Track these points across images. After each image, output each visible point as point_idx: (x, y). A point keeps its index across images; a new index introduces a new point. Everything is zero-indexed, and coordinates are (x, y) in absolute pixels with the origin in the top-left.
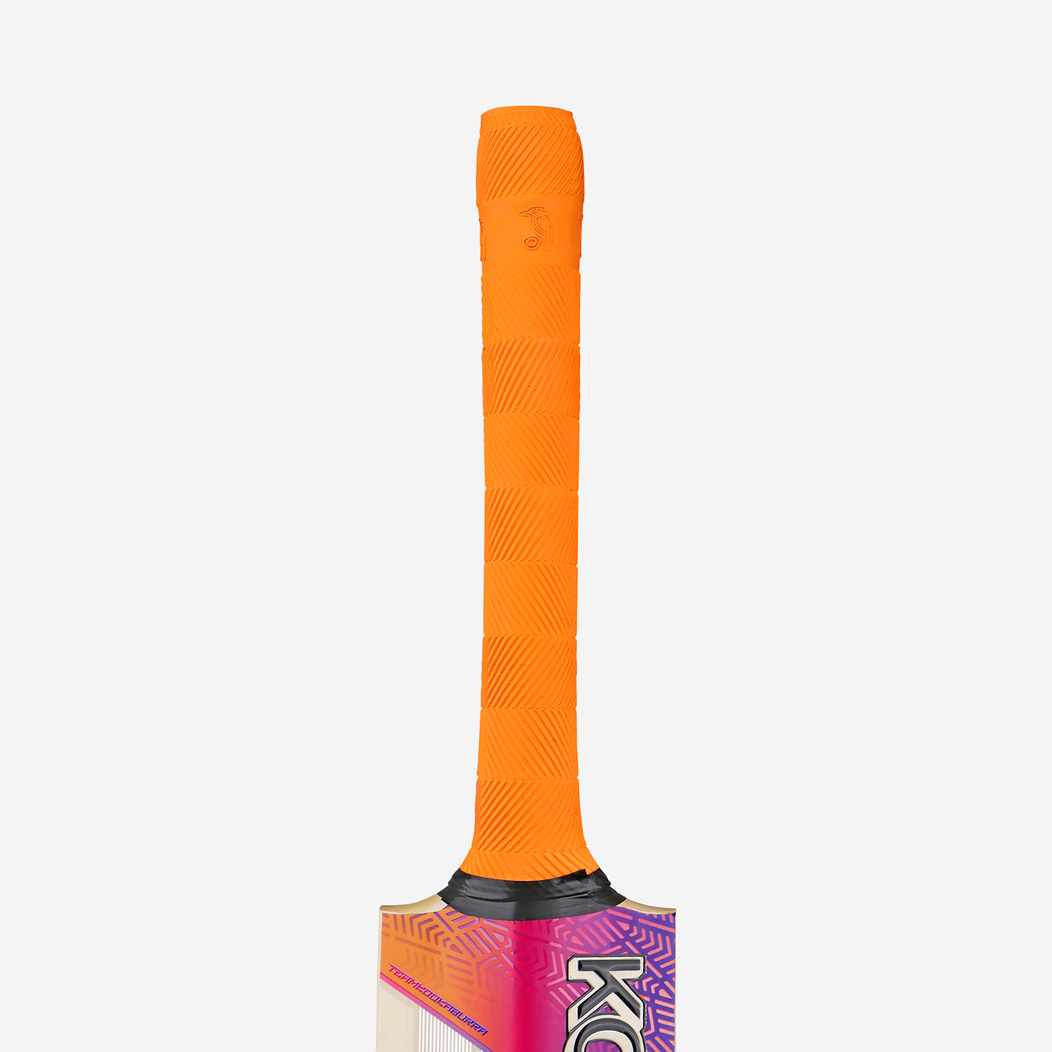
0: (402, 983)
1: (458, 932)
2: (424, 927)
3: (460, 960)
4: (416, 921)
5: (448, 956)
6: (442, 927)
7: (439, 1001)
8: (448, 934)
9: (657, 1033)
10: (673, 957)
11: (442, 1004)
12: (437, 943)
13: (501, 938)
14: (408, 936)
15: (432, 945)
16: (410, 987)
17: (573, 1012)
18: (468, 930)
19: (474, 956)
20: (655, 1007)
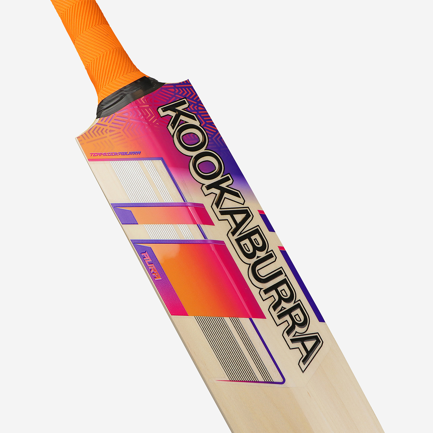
0: (98, 157)
1: (109, 124)
2: (95, 132)
3: (116, 134)
4: (91, 132)
5: (110, 136)
6: (102, 127)
7: (116, 154)
8: (105, 128)
9: (206, 123)
10: (196, 95)
11: (117, 154)
12: (103, 134)
13: (126, 115)
14: (91, 139)
15: (102, 136)
16: (102, 157)
17: (170, 128)
18: (113, 121)
19: (120, 129)
20: (200, 114)
